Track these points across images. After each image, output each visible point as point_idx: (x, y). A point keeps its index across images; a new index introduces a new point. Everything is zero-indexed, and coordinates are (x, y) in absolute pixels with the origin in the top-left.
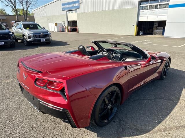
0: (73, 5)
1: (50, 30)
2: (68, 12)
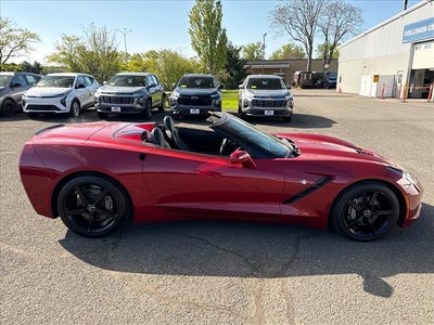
1: (362, 94)
2: (418, 46)
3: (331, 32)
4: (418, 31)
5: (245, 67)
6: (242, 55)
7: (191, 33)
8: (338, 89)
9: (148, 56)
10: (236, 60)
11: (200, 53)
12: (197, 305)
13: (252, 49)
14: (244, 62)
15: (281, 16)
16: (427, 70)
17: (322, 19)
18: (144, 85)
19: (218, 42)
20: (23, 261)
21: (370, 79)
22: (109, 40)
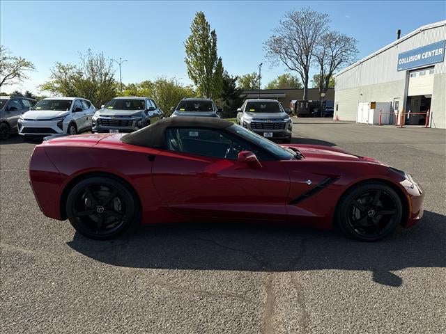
0: (429, 54)
1: (359, 121)
2: (413, 73)
3: (327, 61)
4: (412, 59)
5: (241, 96)
6: (238, 85)
7: (188, 62)
8: (335, 118)
9: (143, 86)
10: (232, 89)
11: (196, 82)
12: (209, 293)
13: (248, 80)
14: (240, 91)
15: (277, 47)
16: (423, 96)
17: (318, 49)
18: (142, 108)
19: (214, 71)
20: (32, 260)
21: (367, 106)
22: (107, 66)
